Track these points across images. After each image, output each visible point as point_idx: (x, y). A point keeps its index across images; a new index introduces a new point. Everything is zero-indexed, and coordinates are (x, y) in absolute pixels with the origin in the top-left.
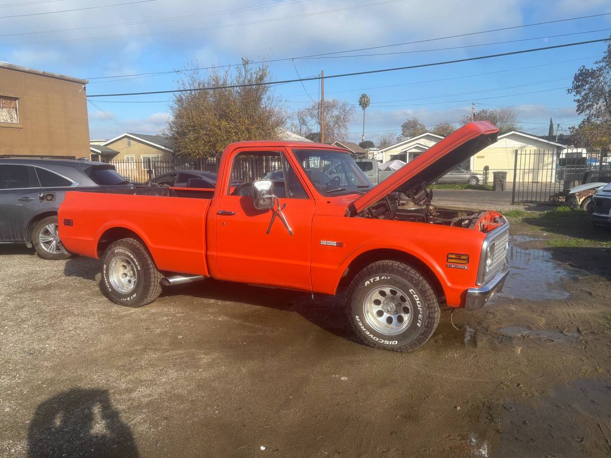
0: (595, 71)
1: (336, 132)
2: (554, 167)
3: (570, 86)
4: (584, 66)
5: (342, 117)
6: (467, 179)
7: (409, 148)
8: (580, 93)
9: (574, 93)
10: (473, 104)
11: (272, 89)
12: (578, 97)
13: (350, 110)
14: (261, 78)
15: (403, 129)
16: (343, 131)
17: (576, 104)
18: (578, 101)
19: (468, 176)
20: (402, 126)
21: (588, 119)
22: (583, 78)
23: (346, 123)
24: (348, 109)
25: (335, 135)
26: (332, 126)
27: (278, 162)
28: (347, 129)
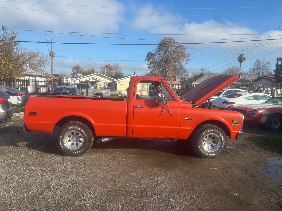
0: (154, 53)
1: (39, 68)
2: (148, 90)
3: (146, 58)
4: (150, 51)
5: (42, 61)
6: (117, 94)
7: (90, 79)
8: (149, 62)
9: (147, 61)
10: (106, 61)
11: (20, 44)
12: (148, 63)
13: (46, 58)
14: (13, 37)
15: (73, 70)
16: (42, 68)
17: (148, 65)
18: (148, 64)
19: (117, 92)
20: (73, 68)
21: (152, 72)
22: (150, 55)
23: (44, 64)
24: (45, 57)
25: (38, 69)
26: (37, 65)
27: (21, 82)
28: (45, 67)
